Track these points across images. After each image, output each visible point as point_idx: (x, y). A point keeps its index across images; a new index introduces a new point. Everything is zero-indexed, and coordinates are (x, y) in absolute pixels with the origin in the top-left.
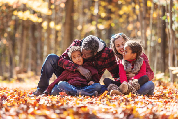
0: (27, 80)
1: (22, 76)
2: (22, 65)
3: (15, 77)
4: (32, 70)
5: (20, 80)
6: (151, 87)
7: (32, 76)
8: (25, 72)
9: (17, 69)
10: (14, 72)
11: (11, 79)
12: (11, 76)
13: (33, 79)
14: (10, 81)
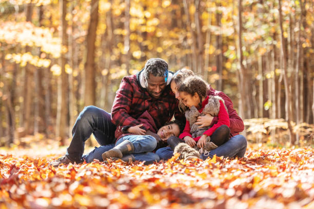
0: (34, 146)
1: (27, 140)
2: (26, 125)
3: (17, 141)
4: (40, 132)
5: (23, 145)
6: (241, 145)
7: (41, 140)
8: (32, 134)
9: (20, 129)
10: (16, 135)
11: (12, 145)
12: (11, 141)
13: (42, 143)
14: (9, 147)
